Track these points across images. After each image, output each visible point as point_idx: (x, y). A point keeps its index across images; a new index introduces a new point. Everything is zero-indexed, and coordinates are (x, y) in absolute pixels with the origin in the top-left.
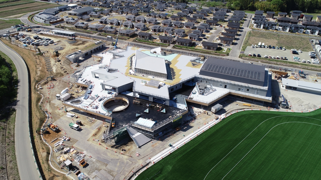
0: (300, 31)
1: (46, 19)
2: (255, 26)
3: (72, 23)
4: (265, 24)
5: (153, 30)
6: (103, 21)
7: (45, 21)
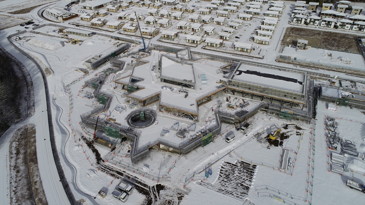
0: (346, 27)
1: (58, 15)
2: (295, 21)
3: (87, 20)
4: (306, 19)
5: (179, 28)
6: (122, 17)
7: (58, 17)
